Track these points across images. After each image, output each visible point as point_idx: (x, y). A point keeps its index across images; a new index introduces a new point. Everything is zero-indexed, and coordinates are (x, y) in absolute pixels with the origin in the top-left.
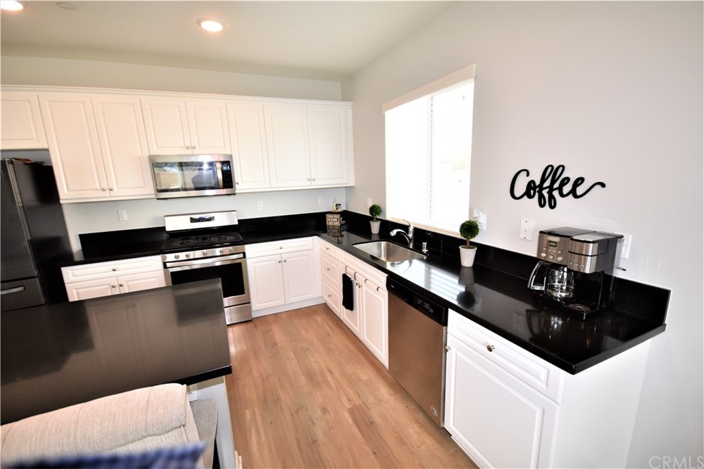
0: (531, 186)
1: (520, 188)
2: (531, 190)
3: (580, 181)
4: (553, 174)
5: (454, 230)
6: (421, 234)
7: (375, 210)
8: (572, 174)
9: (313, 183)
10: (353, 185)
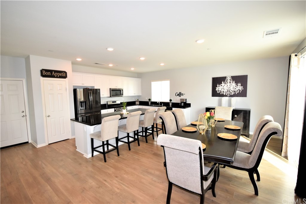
0: (178, 94)
1: (177, 95)
2: (178, 95)
3: (183, 94)
4: (180, 93)
5: (168, 101)
6: (161, 103)
7: (150, 100)
8: (182, 93)
10: (141, 95)
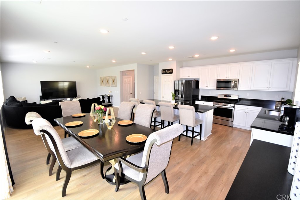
9: (270, 89)
